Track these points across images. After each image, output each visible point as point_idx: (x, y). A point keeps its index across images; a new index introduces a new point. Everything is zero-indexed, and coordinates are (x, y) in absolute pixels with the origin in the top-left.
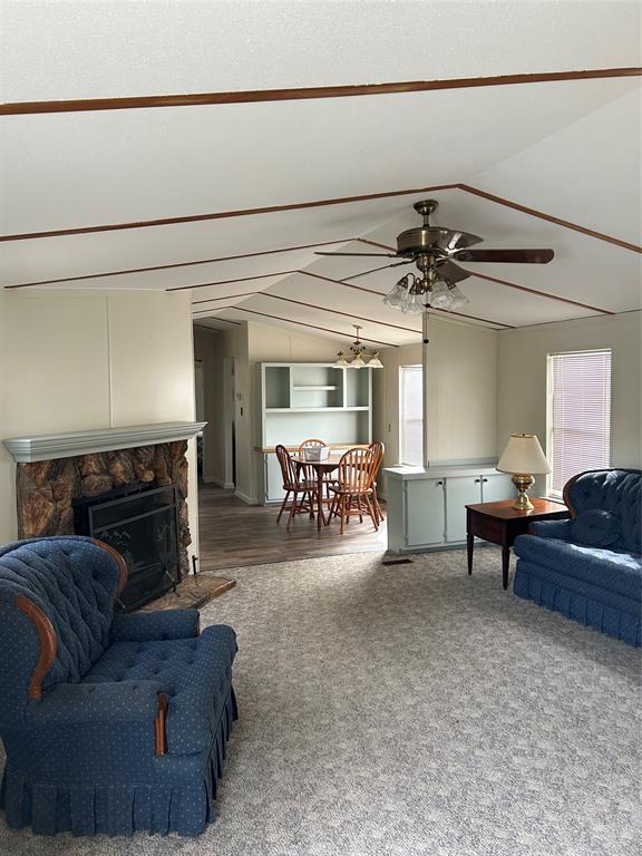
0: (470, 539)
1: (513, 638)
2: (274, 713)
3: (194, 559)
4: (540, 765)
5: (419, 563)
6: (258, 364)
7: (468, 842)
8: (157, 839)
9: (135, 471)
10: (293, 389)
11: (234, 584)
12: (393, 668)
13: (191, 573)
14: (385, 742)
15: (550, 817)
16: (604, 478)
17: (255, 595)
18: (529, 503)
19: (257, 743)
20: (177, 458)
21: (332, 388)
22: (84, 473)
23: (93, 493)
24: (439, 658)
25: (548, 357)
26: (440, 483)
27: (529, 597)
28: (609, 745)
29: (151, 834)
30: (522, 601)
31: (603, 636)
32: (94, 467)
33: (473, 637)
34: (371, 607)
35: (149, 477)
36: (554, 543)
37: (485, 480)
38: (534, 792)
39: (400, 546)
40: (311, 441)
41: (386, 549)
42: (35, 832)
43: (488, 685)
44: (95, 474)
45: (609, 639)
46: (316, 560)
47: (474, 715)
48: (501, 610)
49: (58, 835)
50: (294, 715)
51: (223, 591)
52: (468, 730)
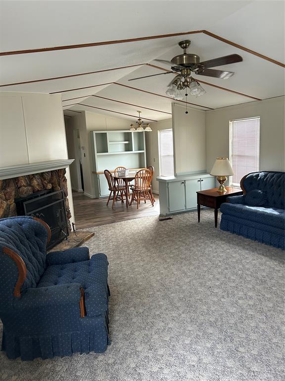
0: (199, 206)
1: (225, 248)
2: (126, 291)
3: (73, 224)
4: (251, 303)
5: (176, 219)
6: (91, 132)
7: (229, 341)
8: (84, 356)
9: (43, 184)
10: (109, 143)
11: (93, 235)
12: (175, 266)
13: (72, 231)
14: (180, 299)
15: (262, 326)
16: (258, 175)
17: (104, 239)
18: (224, 189)
19: (122, 306)
20: (62, 177)
21: (127, 142)
22: (19, 186)
23: (24, 196)
24: (195, 260)
25: (230, 122)
26: (183, 183)
27: (228, 230)
28: (278, 291)
29: (81, 354)
30: (225, 232)
31: (263, 244)
32: (24, 183)
33: (207, 249)
34: (159, 240)
35: (49, 186)
36: (239, 206)
37: (202, 180)
38: (251, 315)
39: (166, 212)
40: (119, 168)
41: (159, 214)
42: (23, 359)
43: (220, 270)
44: (25, 186)
45: (266, 246)
46: (129, 221)
47: (217, 284)
48: (216, 236)
49: (34, 360)
50: (136, 291)
51: (89, 238)
52: (216, 291)
